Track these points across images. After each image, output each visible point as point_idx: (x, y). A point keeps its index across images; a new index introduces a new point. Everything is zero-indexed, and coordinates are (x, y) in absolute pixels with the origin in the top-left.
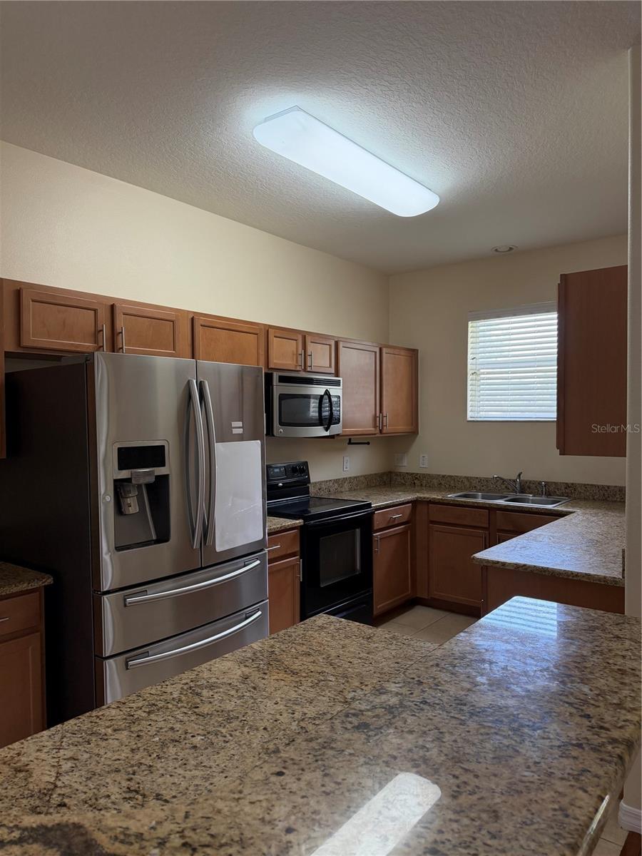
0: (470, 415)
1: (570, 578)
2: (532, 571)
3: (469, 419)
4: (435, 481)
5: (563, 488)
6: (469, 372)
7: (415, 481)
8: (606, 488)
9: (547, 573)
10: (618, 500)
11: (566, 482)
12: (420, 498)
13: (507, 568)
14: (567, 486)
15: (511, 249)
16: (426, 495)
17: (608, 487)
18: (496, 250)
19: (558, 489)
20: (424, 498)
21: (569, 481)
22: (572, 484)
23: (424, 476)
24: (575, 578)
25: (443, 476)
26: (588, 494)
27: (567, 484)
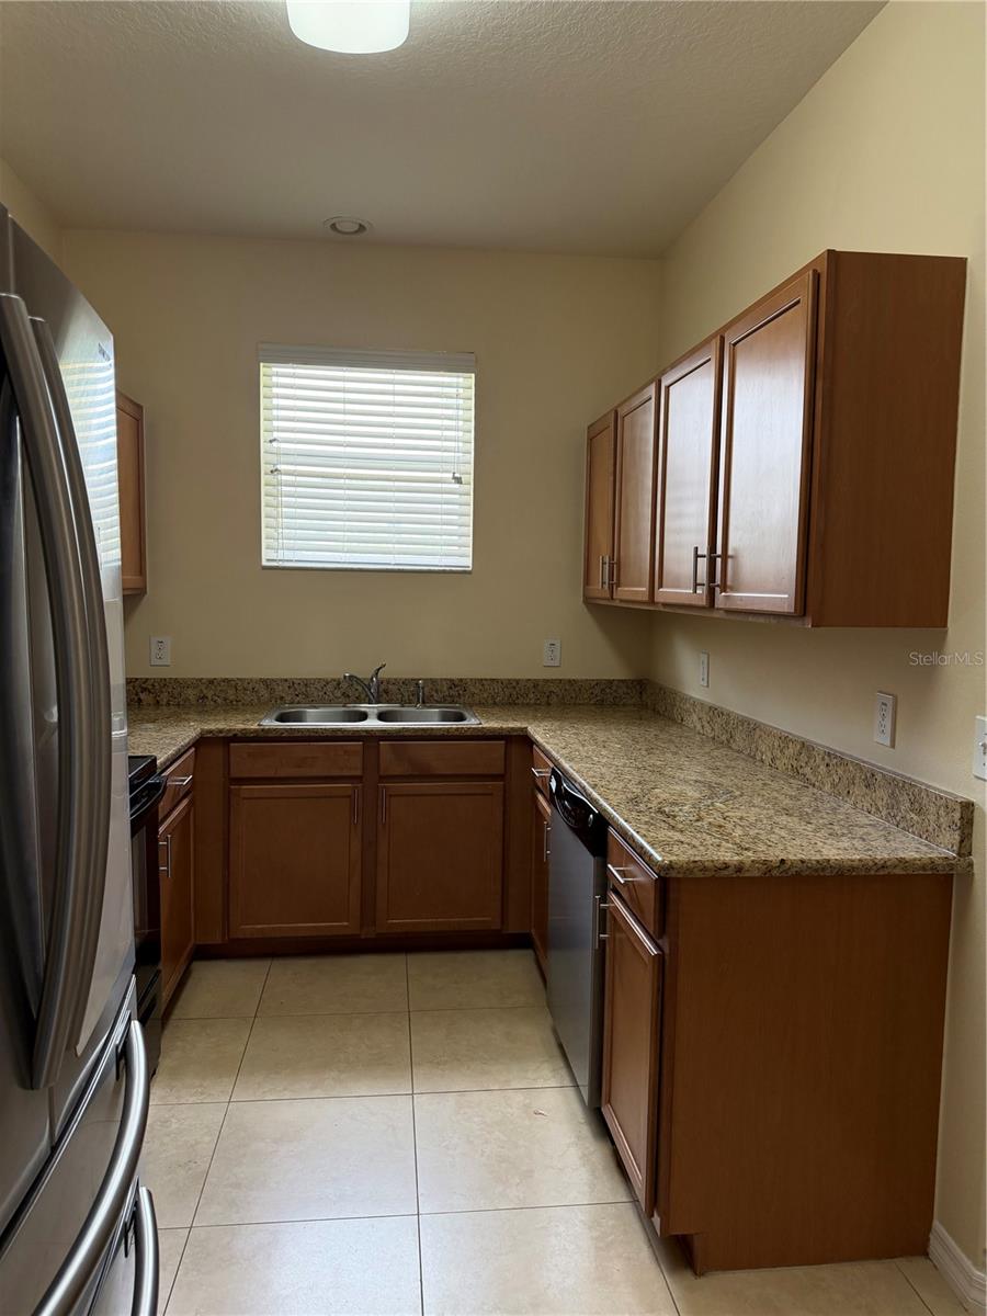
0: (269, 556)
1: (872, 873)
2: (798, 873)
3: (264, 563)
4: (191, 694)
5: (445, 689)
6: (264, 468)
7: (142, 696)
8: (514, 684)
9: (828, 873)
10: (532, 701)
11: (453, 677)
12: (211, 732)
13: (747, 875)
14: (453, 684)
15: (362, 228)
16: (221, 725)
17: (518, 681)
18: (333, 226)
19: (437, 691)
20: (221, 731)
21: (455, 675)
22: (461, 680)
23: (164, 683)
24: (881, 873)
25: (211, 682)
26: (485, 695)
27: (451, 680)
